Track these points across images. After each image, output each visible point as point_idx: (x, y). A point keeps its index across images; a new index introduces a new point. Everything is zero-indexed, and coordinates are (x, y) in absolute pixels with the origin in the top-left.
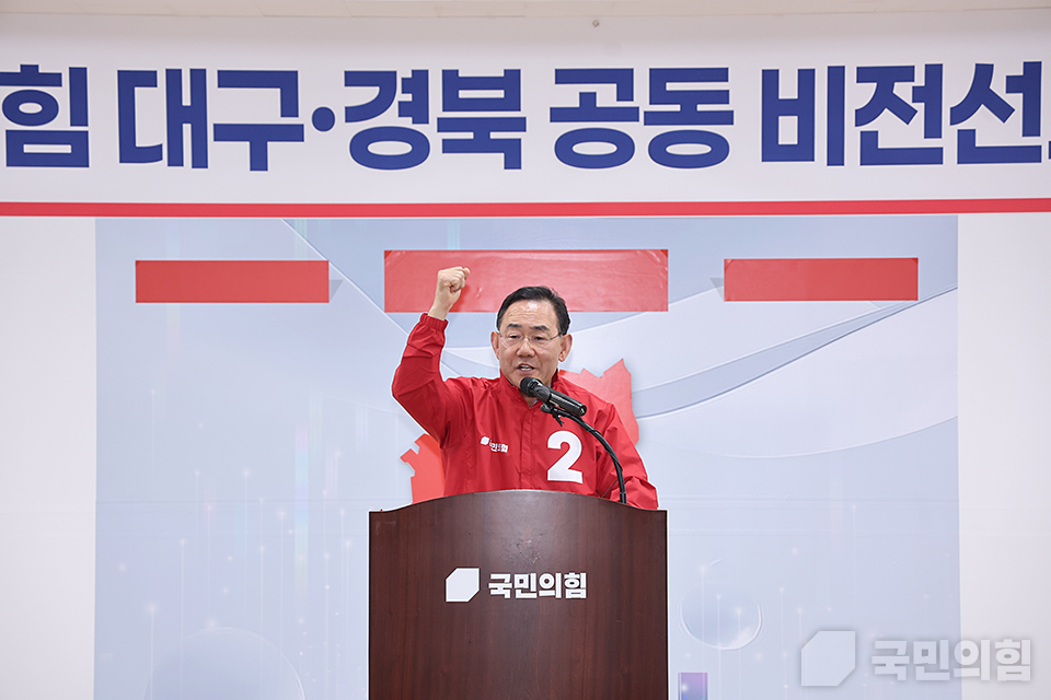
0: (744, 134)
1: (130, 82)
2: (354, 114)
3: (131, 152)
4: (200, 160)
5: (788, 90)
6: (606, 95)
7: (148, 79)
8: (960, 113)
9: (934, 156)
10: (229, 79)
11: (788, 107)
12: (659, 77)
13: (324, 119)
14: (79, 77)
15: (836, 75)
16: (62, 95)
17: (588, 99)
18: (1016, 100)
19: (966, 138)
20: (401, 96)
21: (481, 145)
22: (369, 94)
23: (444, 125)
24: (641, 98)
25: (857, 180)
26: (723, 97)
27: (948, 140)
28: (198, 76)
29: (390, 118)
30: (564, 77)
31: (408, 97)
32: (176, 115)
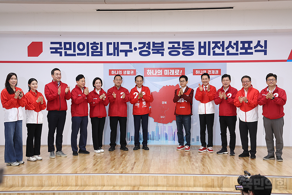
0: (196, 51)
1: (108, 44)
2: (140, 48)
3: (108, 54)
4: (118, 55)
5: (202, 45)
6: (176, 45)
7: (111, 44)
8: (227, 48)
9: (223, 54)
10: (122, 43)
11: (202, 47)
12: (184, 43)
13: (135, 49)
14: (101, 43)
15: (209, 42)
16: (99, 46)
17: (173, 46)
18: (235, 46)
19: (228, 52)
20: (146, 46)
21: (158, 53)
22: (142, 45)
23: (152, 50)
24: (181, 46)
25: (212, 58)
26: (193, 46)
27: (225, 52)
28: (118, 43)
29: (145, 49)
30: (170, 43)
31: (147, 46)
32: (115, 49)
